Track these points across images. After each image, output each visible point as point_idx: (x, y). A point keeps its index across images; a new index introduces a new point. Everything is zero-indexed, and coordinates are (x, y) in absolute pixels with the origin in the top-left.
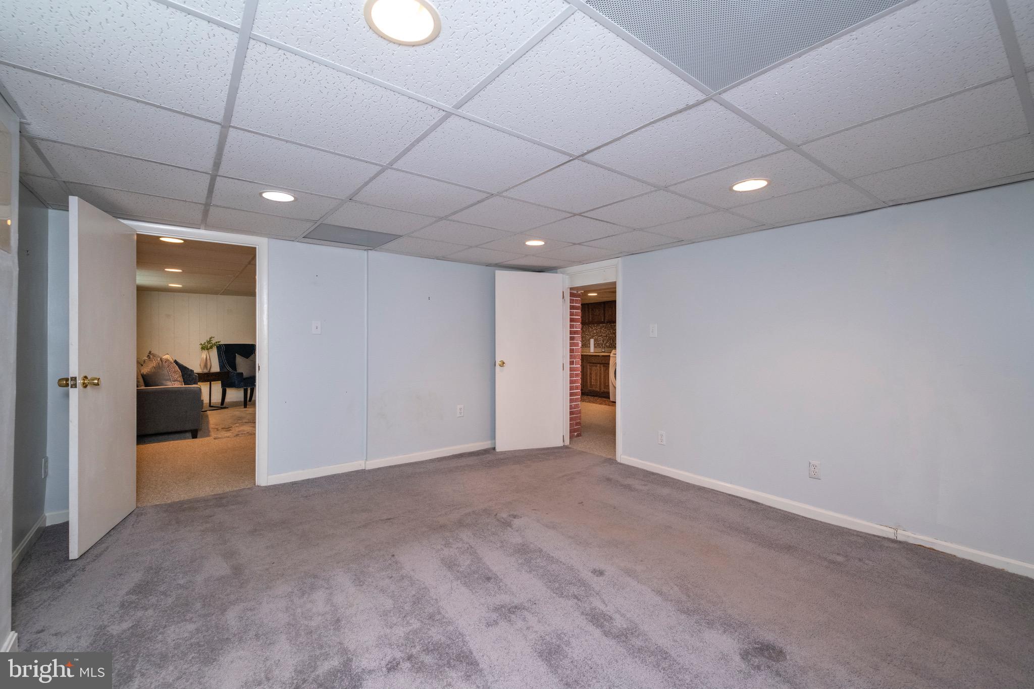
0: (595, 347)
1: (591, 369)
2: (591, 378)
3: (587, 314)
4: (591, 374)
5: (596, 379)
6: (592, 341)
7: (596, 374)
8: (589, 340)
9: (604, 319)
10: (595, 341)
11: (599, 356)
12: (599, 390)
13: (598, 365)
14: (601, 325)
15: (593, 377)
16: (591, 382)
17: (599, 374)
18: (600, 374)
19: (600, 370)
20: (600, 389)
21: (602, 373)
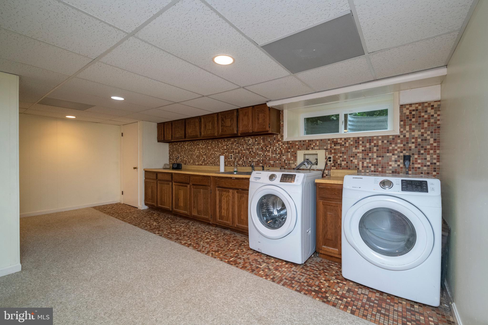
0: (225, 165)
1: (221, 196)
2: (220, 207)
3: (216, 125)
4: (220, 201)
5: (228, 209)
6: (222, 158)
7: (227, 202)
8: (219, 158)
9: (237, 131)
10: (225, 158)
11: (231, 178)
12: (231, 225)
13: (231, 191)
14: (232, 140)
15: (224, 206)
16: (220, 212)
17: (231, 203)
18: (233, 202)
19: (233, 198)
20: (233, 222)
21: (236, 202)
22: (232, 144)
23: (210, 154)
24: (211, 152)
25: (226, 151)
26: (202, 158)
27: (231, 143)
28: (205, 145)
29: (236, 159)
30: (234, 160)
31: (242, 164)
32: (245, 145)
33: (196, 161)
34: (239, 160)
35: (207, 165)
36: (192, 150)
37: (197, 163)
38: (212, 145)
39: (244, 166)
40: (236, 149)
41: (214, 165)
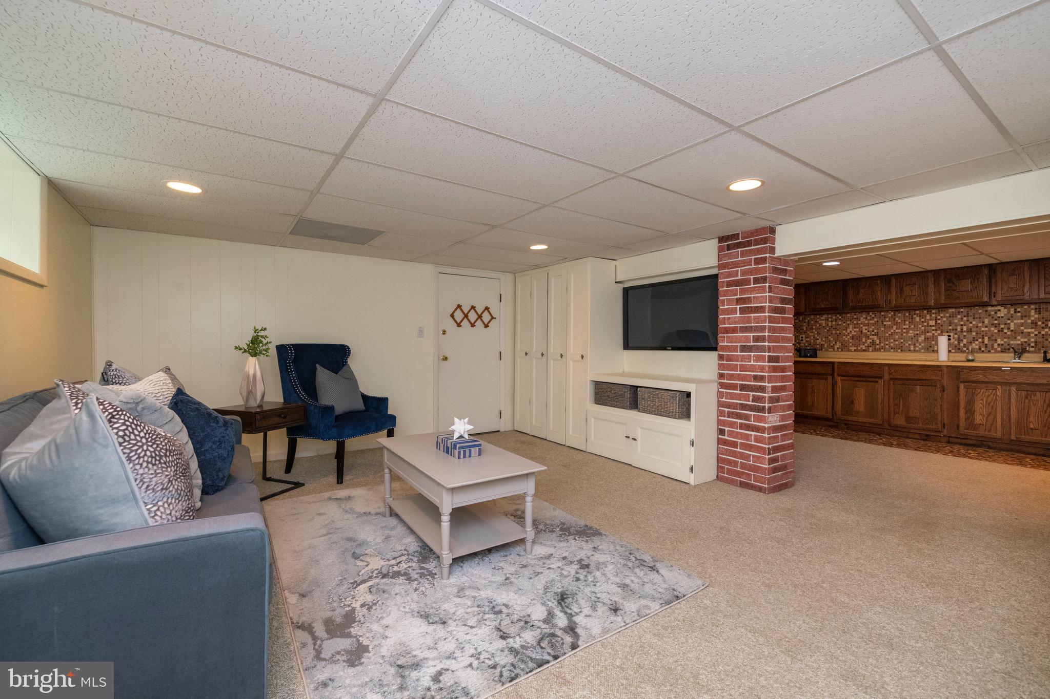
3: (931, 289)
5: (990, 415)
6: (943, 340)
7: (988, 404)
14: (952, 311)
22: (950, 317)
23: (890, 333)
24: (892, 331)
25: (934, 328)
26: (866, 341)
27: (948, 315)
28: (876, 320)
29: (962, 340)
30: (956, 343)
31: (980, 349)
32: (986, 318)
33: (851, 344)
34: (971, 342)
35: (882, 350)
36: (838, 327)
37: (853, 348)
38: (895, 319)
39: (983, 351)
40: (962, 325)
41: (899, 350)
